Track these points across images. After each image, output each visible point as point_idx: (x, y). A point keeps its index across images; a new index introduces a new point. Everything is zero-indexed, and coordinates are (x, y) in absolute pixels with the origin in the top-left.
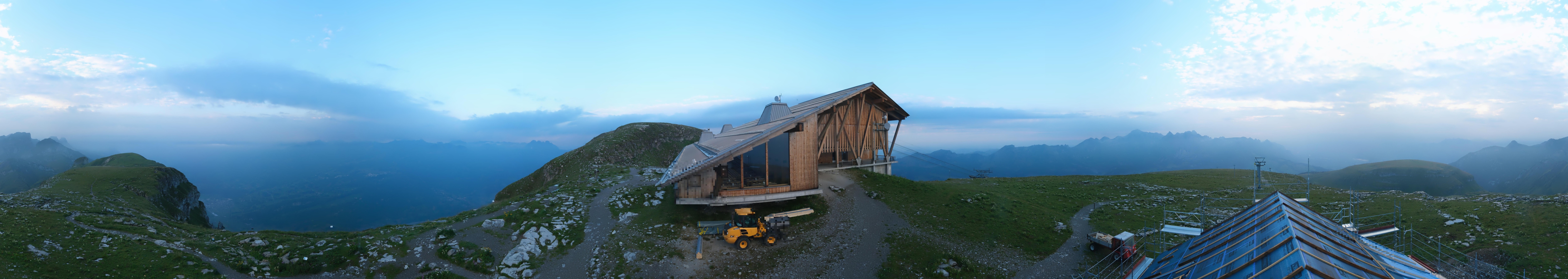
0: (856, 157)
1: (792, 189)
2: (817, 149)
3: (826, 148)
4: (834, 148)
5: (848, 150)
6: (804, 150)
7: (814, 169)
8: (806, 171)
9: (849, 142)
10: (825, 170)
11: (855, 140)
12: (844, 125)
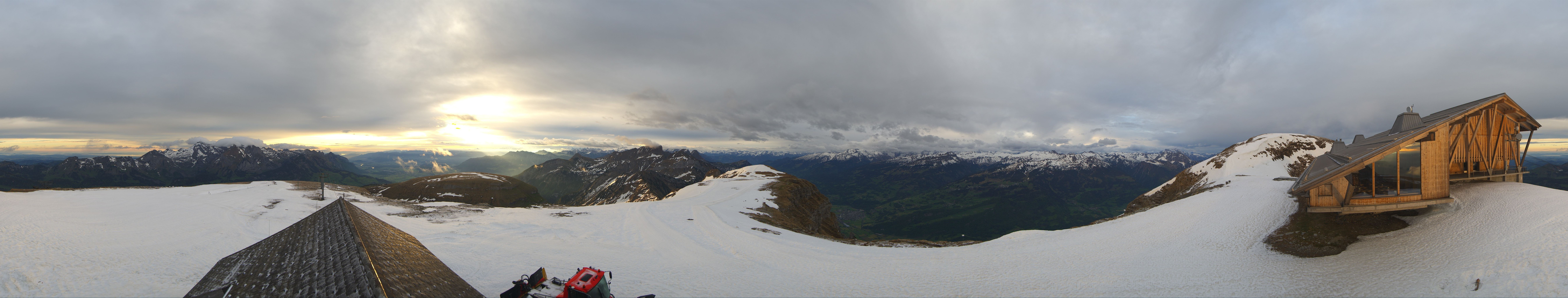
0: (1488, 167)
1: (1424, 198)
2: (1448, 158)
3: (1458, 158)
4: (1465, 158)
5: (1479, 160)
6: (1436, 160)
7: (1445, 178)
8: (1437, 180)
9: (1480, 152)
10: (1456, 180)
11: (1486, 150)
12: (1476, 135)
